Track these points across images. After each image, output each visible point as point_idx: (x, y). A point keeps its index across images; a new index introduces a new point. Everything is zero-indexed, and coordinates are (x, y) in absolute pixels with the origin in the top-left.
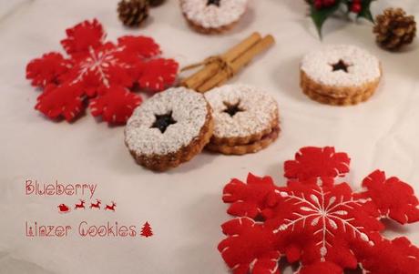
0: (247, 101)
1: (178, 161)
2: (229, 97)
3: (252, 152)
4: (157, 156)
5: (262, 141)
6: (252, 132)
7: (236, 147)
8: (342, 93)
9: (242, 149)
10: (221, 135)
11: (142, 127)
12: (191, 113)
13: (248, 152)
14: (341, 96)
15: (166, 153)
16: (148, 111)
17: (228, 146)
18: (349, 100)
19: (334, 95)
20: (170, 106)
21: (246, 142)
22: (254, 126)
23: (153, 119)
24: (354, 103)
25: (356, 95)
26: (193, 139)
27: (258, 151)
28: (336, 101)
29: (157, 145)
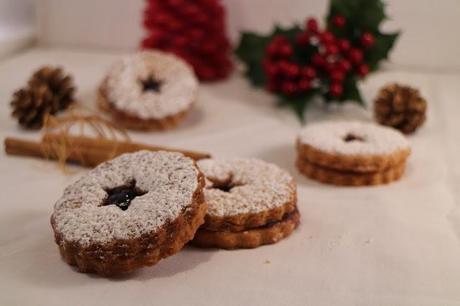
0: (243, 174)
1: (157, 253)
2: (213, 170)
3: (271, 242)
4: (122, 241)
5: (284, 223)
6: (270, 206)
7: (246, 233)
8: (371, 165)
9: (256, 235)
10: (221, 213)
11: (85, 206)
12: (170, 176)
13: (264, 243)
14: (370, 168)
15: (138, 235)
16: (92, 185)
17: (233, 231)
18: (378, 177)
19: (361, 169)
20: (129, 174)
21: (262, 222)
22: (270, 198)
23: (103, 194)
24: (385, 181)
25: (388, 169)
26: (183, 211)
27: (279, 240)
28: (362, 179)
29: (119, 225)
